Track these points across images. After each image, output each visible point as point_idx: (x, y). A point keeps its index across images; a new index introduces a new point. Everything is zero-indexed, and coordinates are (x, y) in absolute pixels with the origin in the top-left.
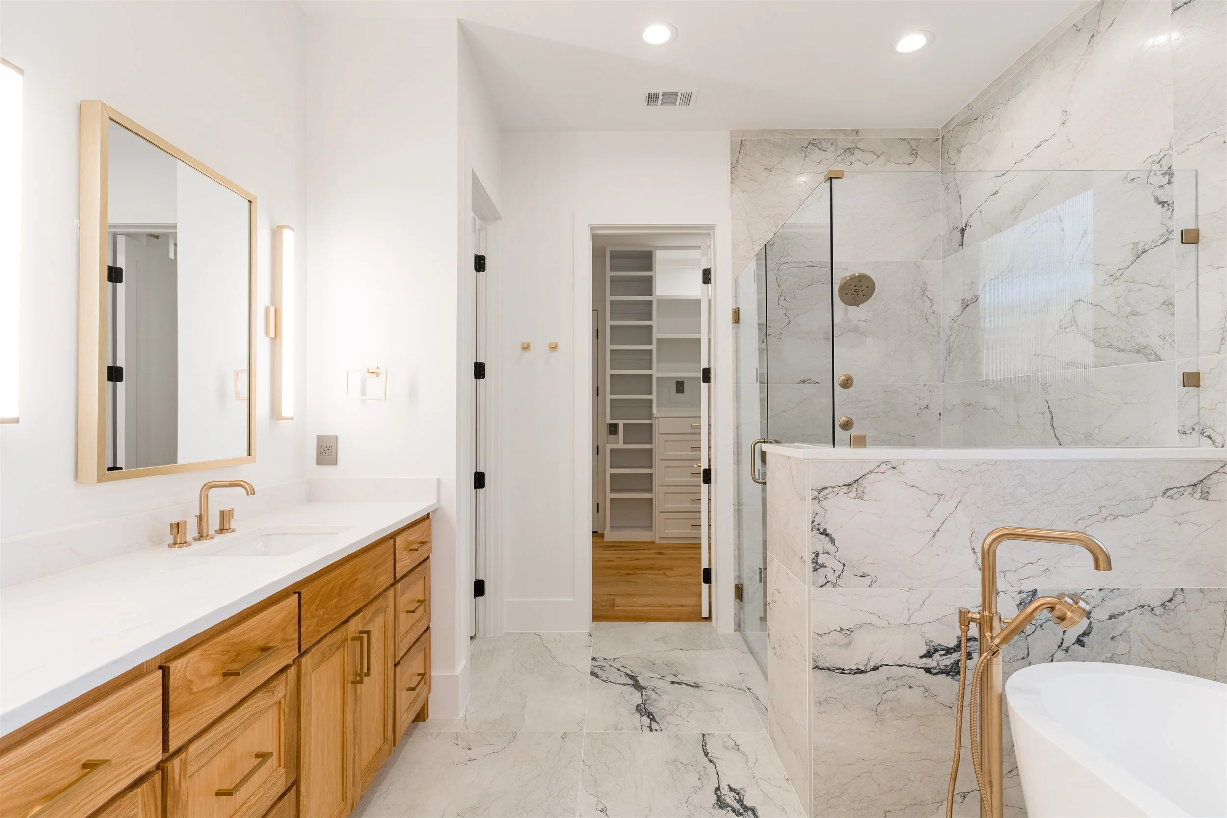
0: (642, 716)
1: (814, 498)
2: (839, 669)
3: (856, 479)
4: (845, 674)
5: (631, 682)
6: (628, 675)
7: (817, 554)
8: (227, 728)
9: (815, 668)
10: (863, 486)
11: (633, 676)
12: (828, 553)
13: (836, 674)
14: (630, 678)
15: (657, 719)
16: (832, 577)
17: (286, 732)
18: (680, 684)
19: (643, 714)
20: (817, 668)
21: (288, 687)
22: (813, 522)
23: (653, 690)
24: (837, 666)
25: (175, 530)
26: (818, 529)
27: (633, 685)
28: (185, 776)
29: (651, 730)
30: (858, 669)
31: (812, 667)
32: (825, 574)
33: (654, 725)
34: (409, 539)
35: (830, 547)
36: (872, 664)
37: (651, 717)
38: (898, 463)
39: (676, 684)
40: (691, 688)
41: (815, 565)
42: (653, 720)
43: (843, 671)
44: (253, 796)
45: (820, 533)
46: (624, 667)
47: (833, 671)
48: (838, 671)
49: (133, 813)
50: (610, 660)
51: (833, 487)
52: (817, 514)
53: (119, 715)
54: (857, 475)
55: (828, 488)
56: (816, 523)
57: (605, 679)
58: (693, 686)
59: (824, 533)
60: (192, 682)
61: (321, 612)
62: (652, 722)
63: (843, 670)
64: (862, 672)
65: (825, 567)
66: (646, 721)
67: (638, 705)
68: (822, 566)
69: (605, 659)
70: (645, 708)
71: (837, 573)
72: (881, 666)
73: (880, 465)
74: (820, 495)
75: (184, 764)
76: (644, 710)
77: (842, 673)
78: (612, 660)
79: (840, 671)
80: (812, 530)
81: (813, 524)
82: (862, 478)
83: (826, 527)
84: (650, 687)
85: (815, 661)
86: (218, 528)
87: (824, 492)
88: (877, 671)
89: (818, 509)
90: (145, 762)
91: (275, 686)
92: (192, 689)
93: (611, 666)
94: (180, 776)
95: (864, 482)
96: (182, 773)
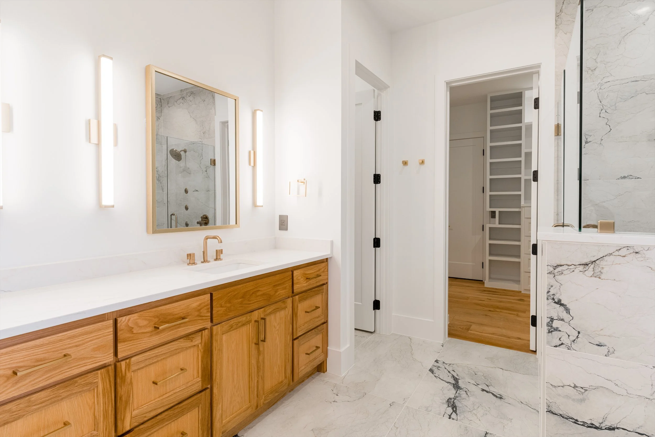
0: (449, 406)
1: (550, 273)
2: (572, 418)
3: (593, 260)
4: (579, 424)
5: (454, 382)
6: (453, 376)
7: (552, 320)
8: (158, 352)
9: (549, 412)
10: (601, 266)
11: (457, 378)
12: (562, 320)
13: (570, 423)
14: (454, 379)
15: (458, 412)
16: (565, 340)
17: (202, 361)
18: (488, 393)
19: (450, 405)
20: (550, 411)
21: (203, 340)
22: (548, 292)
23: (466, 392)
24: (570, 415)
25: (189, 257)
26: (553, 299)
27: (454, 384)
28: (129, 370)
29: (450, 418)
30: (592, 424)
31: (546, 410)
32: (560, 337)
33: (454, 416)
34: (306, 273)
35: (564, 315)
36: (608, 424)
37: (455, 409)
38: (642, 249)
39: (485, 392)
40: (495, 398)
41: (549, 328)
42: (455, 412)
43: (576, 422)
44: (178, 388)
45: (555, 302)
46: (454, 371)
47: (567, 419)
48: (571, 420)
49: (95, 381)
50: (446, 364)
51: (568, 265)
52: (552, 286)
53: (85, 337)
54: (594, 256)
55: (563, 265)
56: (551, 293)
57: (436, 376)
58: (497, 397)
59: (559, 303)
60: (133, 328)
61: (228, 305)
62: (454, 413)
63: (577, 420)
64: (596, 428)
65: (560, 331)
66: (450, 410)
67: (450, 399)
68: (557, 329)
69: (444, 363)
70: (453, 402)
71: (572, 338)
72: (618, 428)
73: (620, 250)
74: (556, 271)
75: (128, 365)
76: (452, 403)
77: (575, 423)
78: (448, 365)
79: (573, 421)
80: (547, 299)
81: (548, 294)
82: (600, 260)
83: (560, 298)
84: (464, 389)
85: (549, 406)
86: (215, 258)
87: (560, 269)
88: (613, 431)
89: (553, 282)
90: (102, 360)
91: (193, 338)
92: (133, 331)
93: (445, 368)
94: (125, 370)
95: (602, 263)
96: (127, 368)
